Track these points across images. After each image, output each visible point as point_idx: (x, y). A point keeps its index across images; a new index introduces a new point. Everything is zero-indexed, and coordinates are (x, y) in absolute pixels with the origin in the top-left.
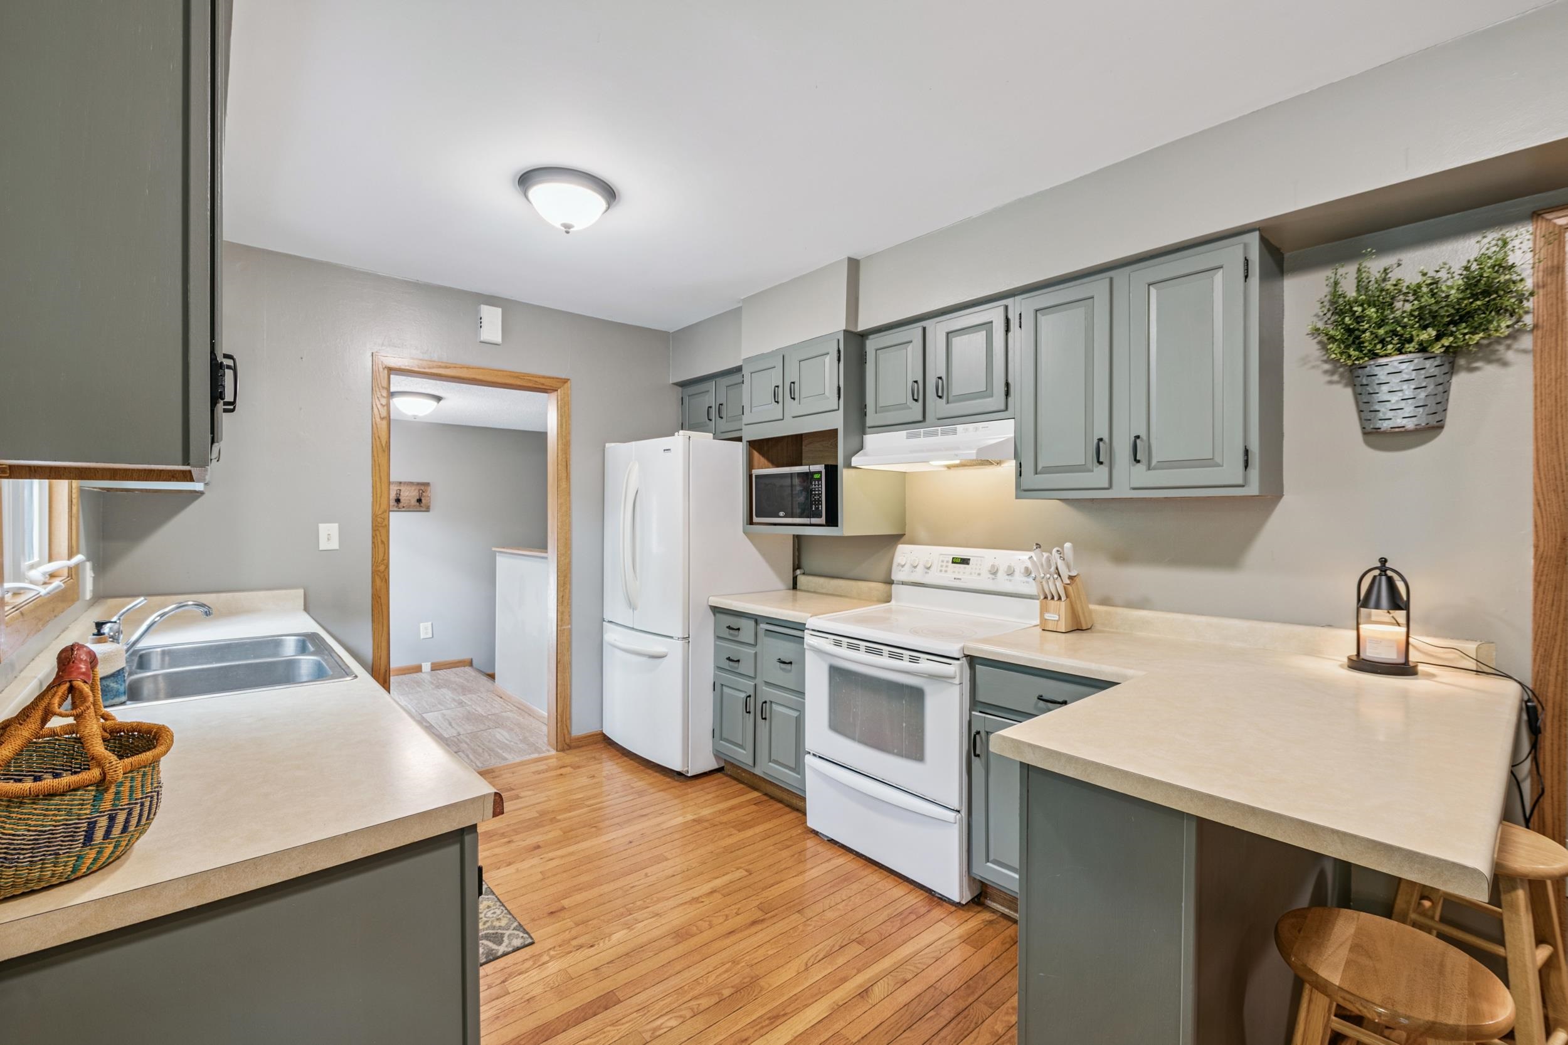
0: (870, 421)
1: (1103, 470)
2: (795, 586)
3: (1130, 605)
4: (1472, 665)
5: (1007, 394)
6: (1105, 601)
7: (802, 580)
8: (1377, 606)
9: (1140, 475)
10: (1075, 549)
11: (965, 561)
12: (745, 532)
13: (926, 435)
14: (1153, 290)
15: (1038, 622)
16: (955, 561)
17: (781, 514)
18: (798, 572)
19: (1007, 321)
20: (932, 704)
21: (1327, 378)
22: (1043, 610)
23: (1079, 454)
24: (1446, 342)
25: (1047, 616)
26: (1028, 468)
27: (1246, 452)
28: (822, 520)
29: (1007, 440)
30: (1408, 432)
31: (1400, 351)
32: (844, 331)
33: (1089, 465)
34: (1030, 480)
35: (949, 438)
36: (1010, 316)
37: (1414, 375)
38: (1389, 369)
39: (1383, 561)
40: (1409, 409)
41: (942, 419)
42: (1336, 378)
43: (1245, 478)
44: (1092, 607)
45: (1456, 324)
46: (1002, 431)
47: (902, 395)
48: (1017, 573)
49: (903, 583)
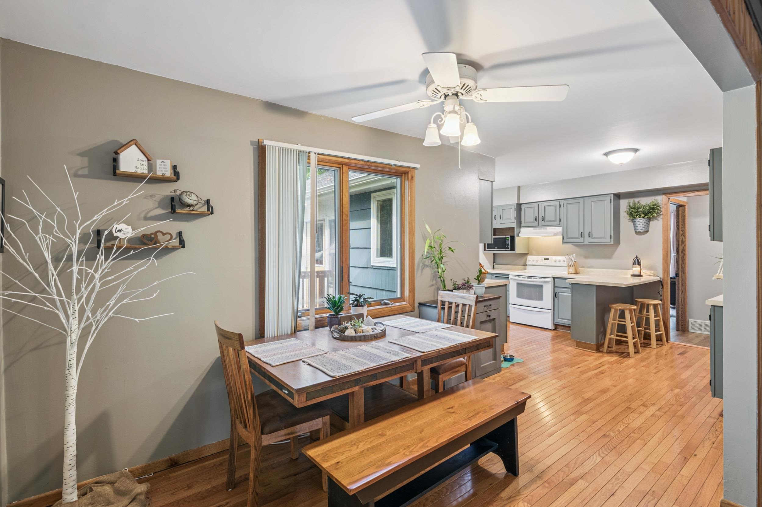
0: (522, 225)
1: (582, 239)
2: (494, 268)
3: (588, 268)
4: (653, 275)
5: (560, 221)
6: (583, 267)
7: (496, 266)
8: (635, 264)
9: (590, 240)
10: (576, 256)
11: (548, 259)
12: (483, 253)
13: (539, 229)
14: (593, 203)
15: (567, 272)
16: (545, 259)
17: (496, 248)
18: (494, 264)
19: (560, 205)
20: (545, 288)
21: (628, 221)
22: (568, 269)
23: (577, 235)
24: (647, 217)
25: (569, 270)
26: (565, 237)
27: (611, 236)
28: (510, 249)
29: (560, 232)
30: (641, 232)
31: (640, 217)
32: (517, 204)
33: (579, 237)
34: (565, 240)
35: (545, 230)
36: (561, 204)
37: (642, 222)
38: (638, 221)
39: (637, 256)
40: (641, 228)
41: (543, 226)
42: (630, 221)
43: (611, 241)
44: (580, 269)
45: (649, 213)
46: (559, 229)
47: (532, 219)
48: (561, 261)
49: (530, 265)
